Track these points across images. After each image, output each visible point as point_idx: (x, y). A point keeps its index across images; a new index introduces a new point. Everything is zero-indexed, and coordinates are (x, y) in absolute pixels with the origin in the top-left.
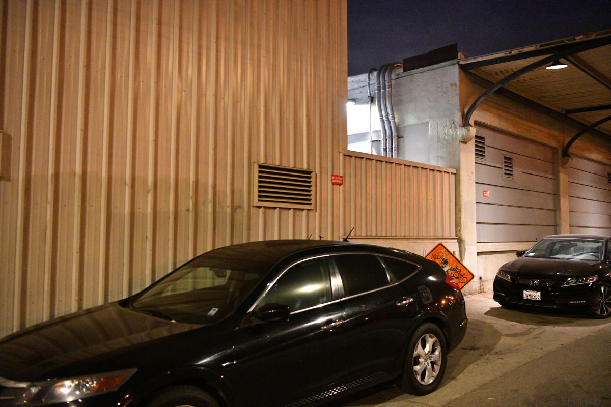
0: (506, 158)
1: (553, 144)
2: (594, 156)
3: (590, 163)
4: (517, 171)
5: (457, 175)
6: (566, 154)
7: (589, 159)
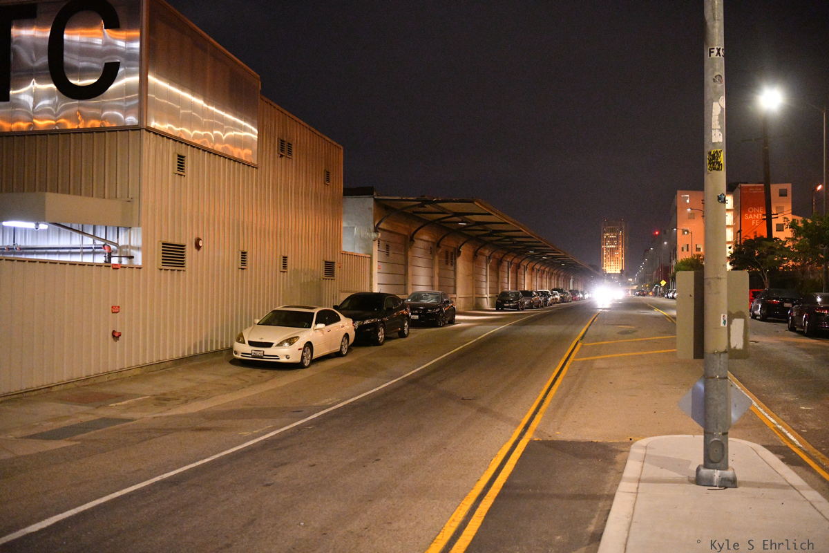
0: (387, 245)
1: (406, 234)
2: (425, 237)
3: (422, 242)
4: (390, 252)
5: (371, 258)
6: (412, 240)
7: (421, 240)
